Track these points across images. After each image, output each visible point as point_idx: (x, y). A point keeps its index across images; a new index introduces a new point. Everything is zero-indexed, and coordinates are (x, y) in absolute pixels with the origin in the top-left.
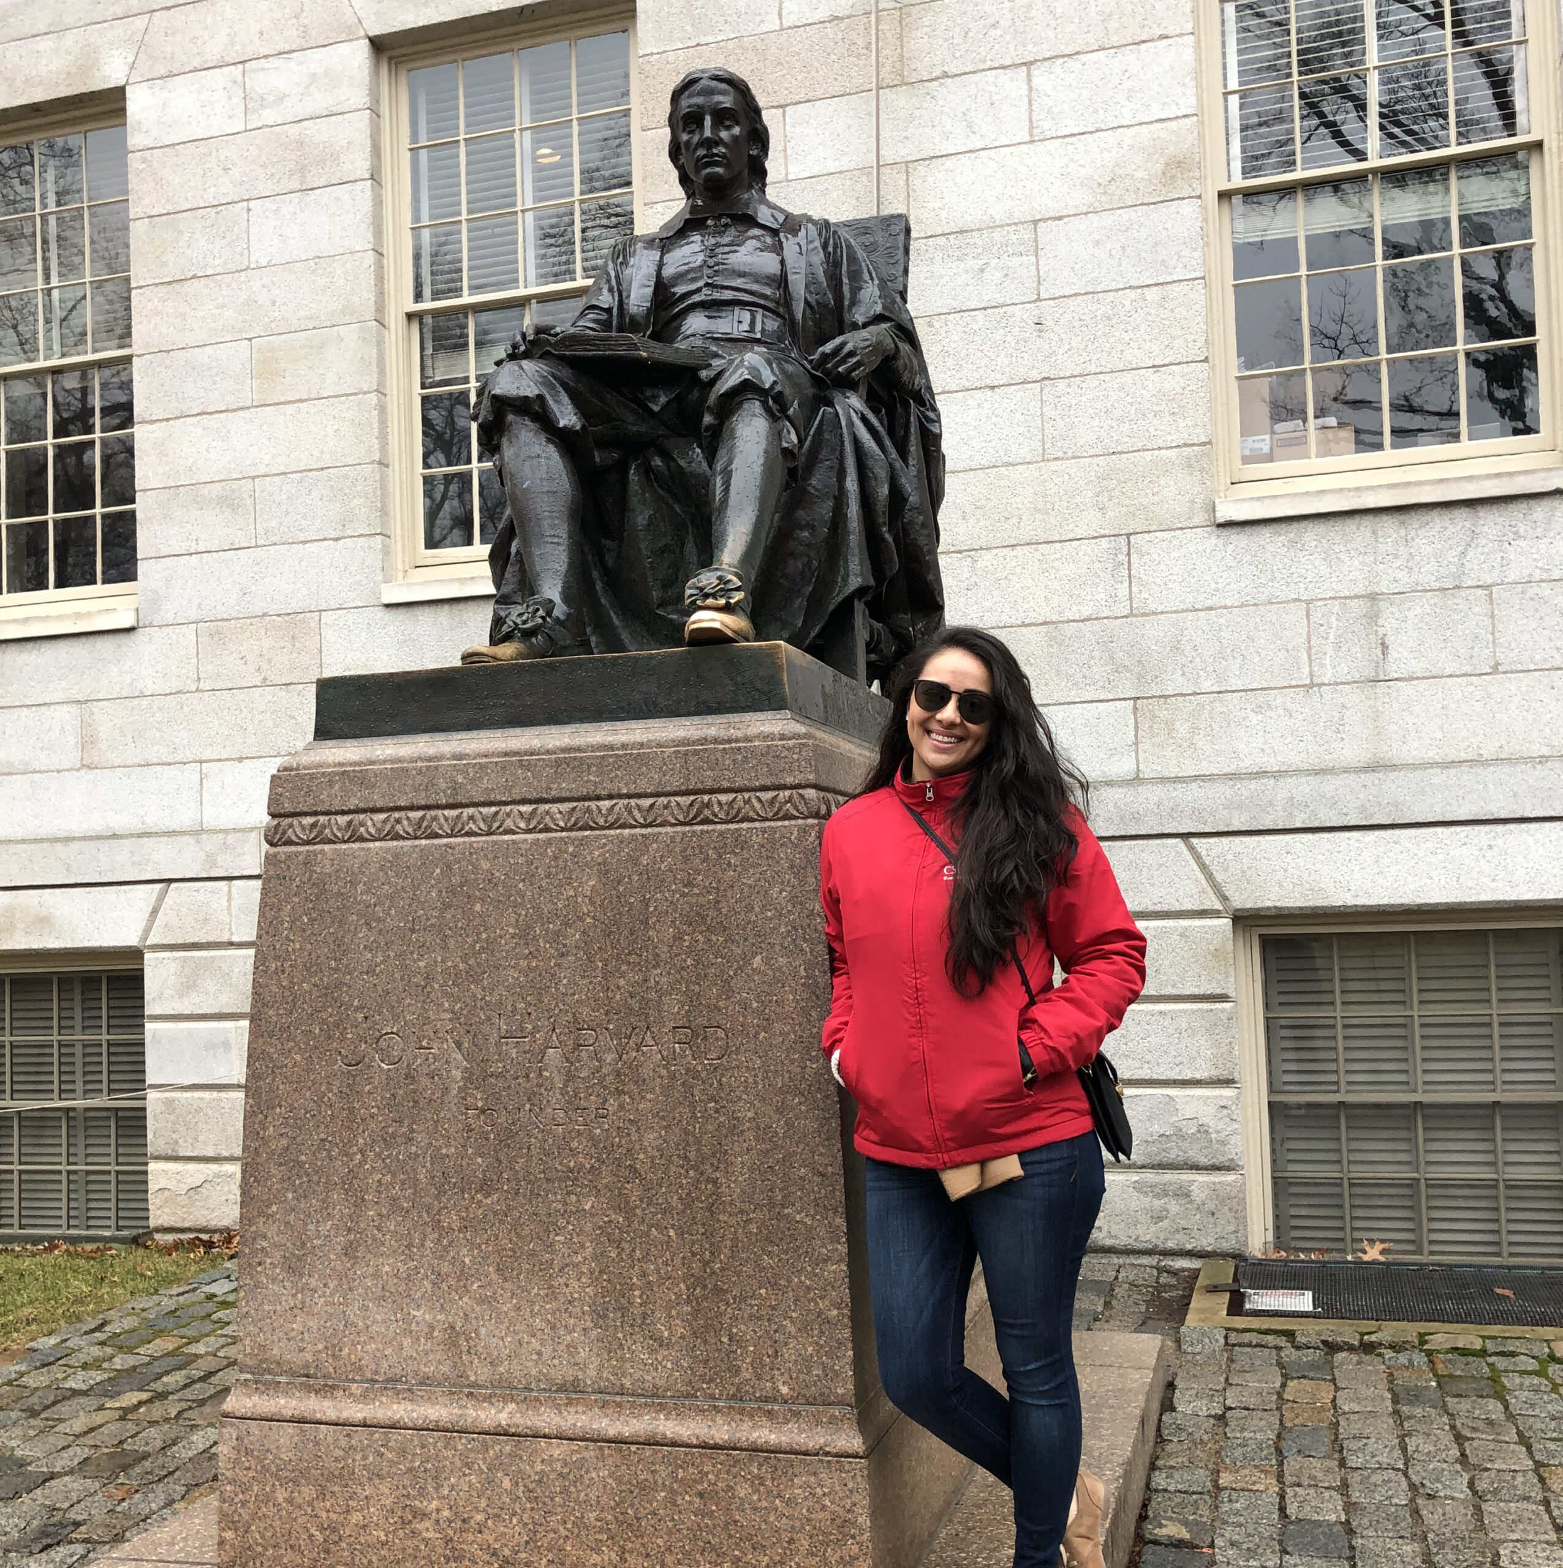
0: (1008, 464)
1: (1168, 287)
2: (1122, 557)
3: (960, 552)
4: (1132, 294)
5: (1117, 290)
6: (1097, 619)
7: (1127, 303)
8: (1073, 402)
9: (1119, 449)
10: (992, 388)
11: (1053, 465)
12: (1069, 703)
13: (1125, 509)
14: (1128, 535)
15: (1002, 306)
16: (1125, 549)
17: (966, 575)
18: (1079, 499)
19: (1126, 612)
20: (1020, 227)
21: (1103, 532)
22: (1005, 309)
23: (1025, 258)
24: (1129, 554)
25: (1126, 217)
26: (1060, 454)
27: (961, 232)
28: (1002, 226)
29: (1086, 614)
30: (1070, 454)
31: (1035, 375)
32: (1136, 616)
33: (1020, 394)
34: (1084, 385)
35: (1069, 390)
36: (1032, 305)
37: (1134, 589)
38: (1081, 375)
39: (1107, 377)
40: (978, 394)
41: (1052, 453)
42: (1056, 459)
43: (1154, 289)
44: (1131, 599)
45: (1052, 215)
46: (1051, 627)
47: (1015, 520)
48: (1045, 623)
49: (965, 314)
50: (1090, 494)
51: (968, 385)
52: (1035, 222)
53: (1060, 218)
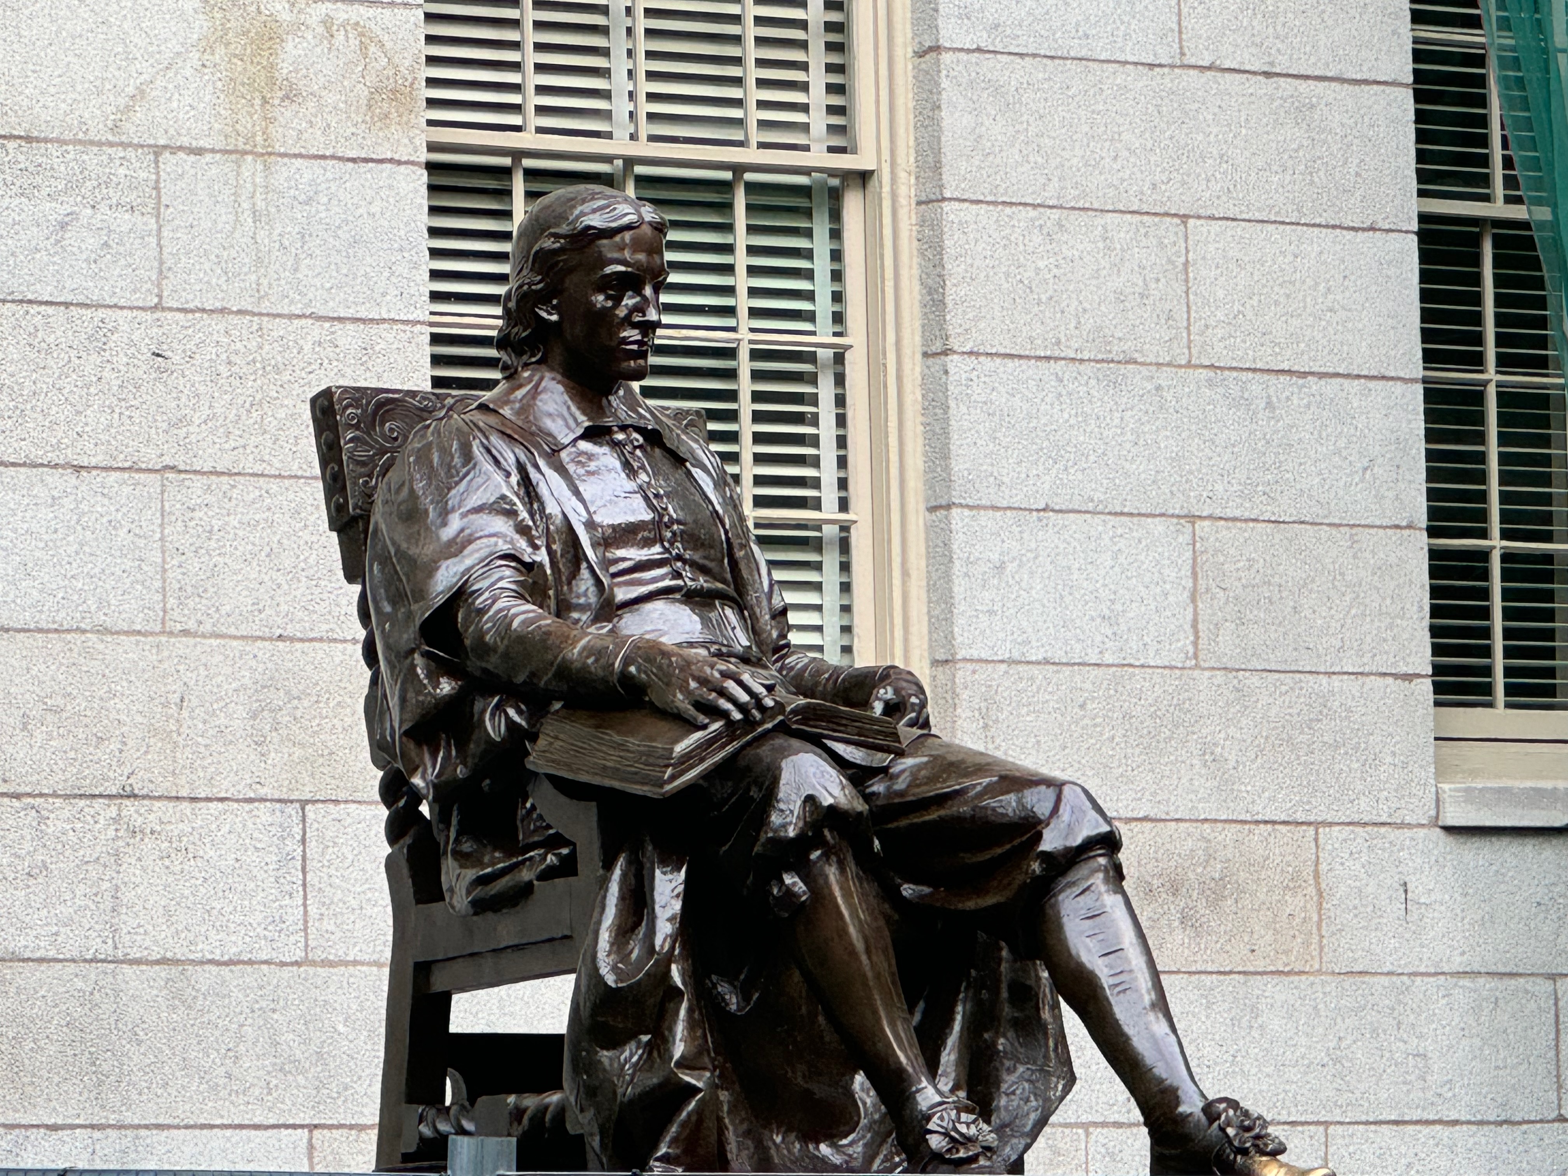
0: (104, 631)
1: (374, 329)
2: (293, 846)
3: (17, 796)
4: (318, 331)
5: (292, 317)
6: (250, 962)
7: (307, 347)
8: (217, 524)
9: (289, 632)
10: (78, 469)
11: (182, 645)
12: (203, 1127)
13: (298, 752)
14: (304, 803)
15: (98, 306)
16: (297, 830)
17: (27, 846)
18: (222, 720)
19: (299, 955)
20: (130, 153)
21: (262, 792)
22: (101, 313)
23: (137, 218)
24: (303, 841)
25: (307, 176)
26: (191, 625)
27: (28, 139)
28: (100, 144)
29: (231, 952)
30: (207, 627)
31: (150, 457)
32: (313, 963)
33: (127, 490)
34: (235, 493)
35: (209, 499)
36: (148, 316)
37: (312, 910)
38: (230, 474)
39: (274, 486)
40: (53, 478)
41: (179, 619)
42: (185, 633)
43: (350, 326)
44: (305, 929)
45: (185, 141)
46: (175, 971)
47: (114, 746)
48: (163, 961)
49: (34, 309)
50: (241, 712)
51: (37, 454)
52: (158, 151)
53: (199, 152)
